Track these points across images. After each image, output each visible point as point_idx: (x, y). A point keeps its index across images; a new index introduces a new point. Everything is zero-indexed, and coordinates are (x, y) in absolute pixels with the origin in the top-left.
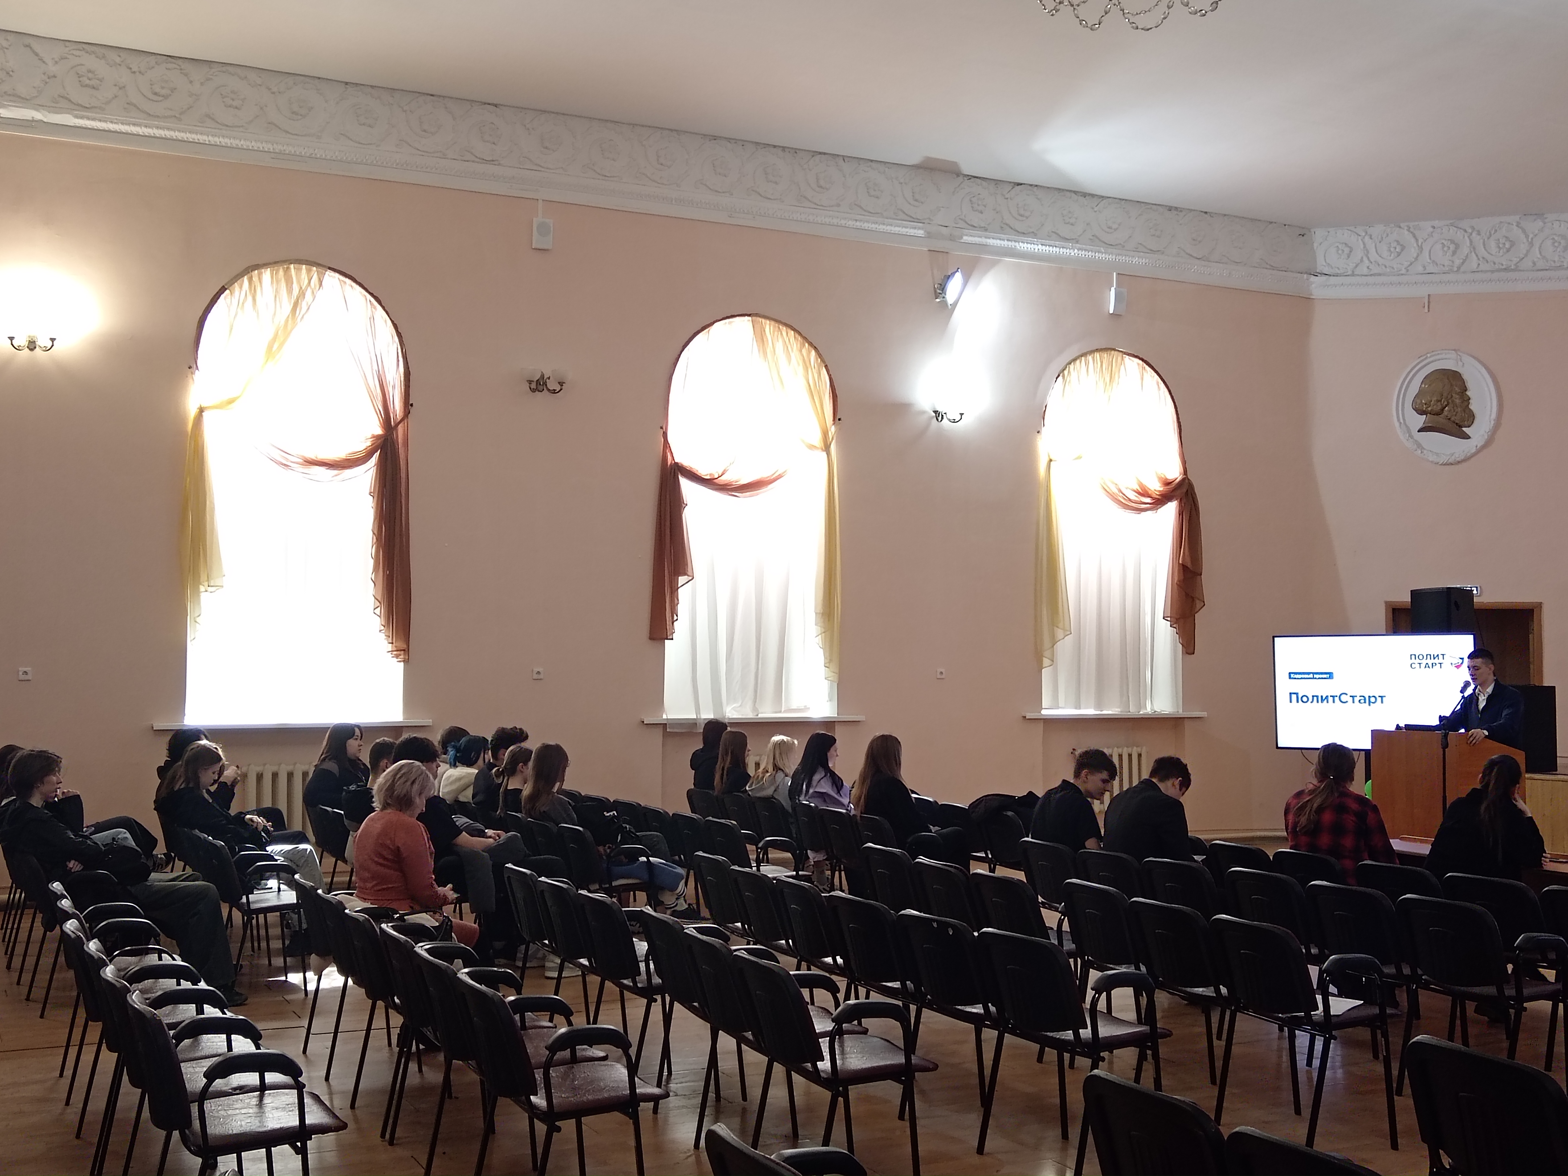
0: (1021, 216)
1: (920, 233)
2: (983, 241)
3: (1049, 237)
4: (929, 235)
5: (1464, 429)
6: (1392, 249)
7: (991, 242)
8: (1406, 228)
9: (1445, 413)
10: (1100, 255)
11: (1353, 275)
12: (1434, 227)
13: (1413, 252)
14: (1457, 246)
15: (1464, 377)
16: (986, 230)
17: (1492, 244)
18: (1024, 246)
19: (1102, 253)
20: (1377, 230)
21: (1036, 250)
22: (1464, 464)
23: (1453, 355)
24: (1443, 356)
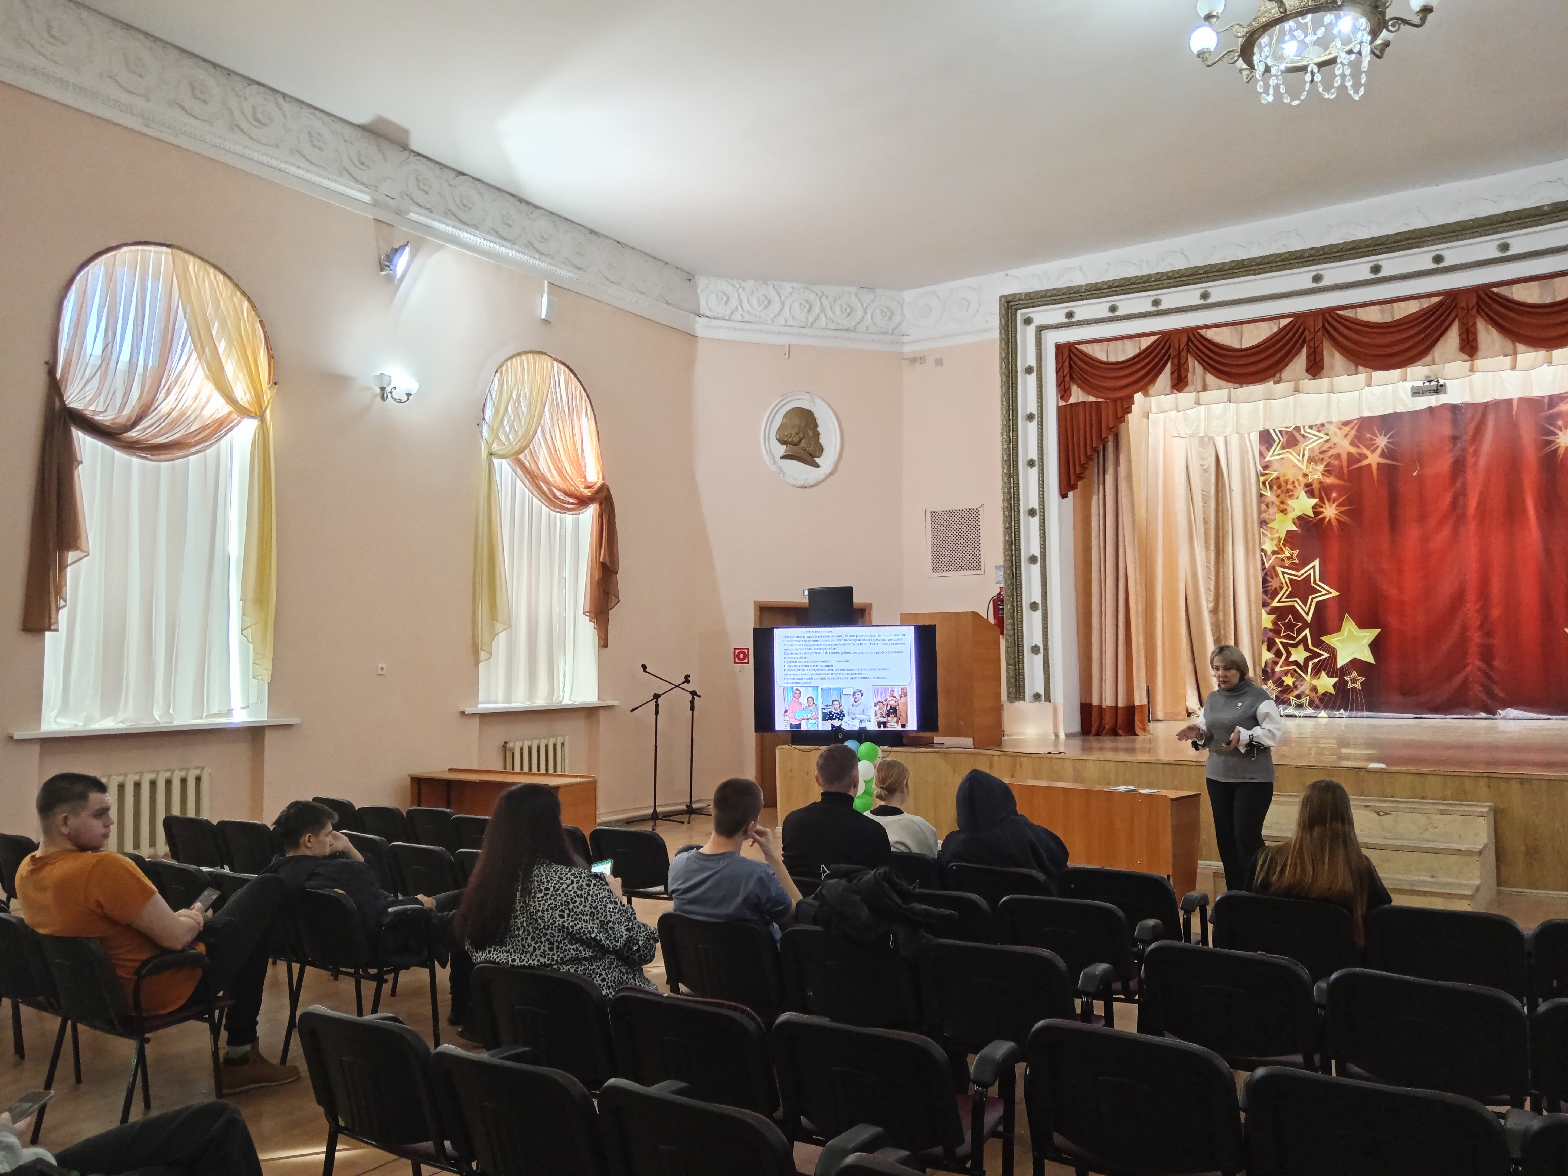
0: (464, 205)
1: (366, 198)
2: (429, 222)
3: (489, 233)
4: (375, 204)
5: (816, 459)
6: (761, 302)
7: (436, 225)
8: (771, 286)
9: (803, 444)
10: (534, 261)
11: (729, 319)
12: (793, 288)
13: (777, 306)
14: (811, 307)
15: (816, 415)
16: (431, 212)
17: (837, 308)
18: (466, 236)
19: (537, 259)
20: (749, 284)
21: (478, 243)
22: (815, 488)
23: (807, 396)
24: (800, 397)
